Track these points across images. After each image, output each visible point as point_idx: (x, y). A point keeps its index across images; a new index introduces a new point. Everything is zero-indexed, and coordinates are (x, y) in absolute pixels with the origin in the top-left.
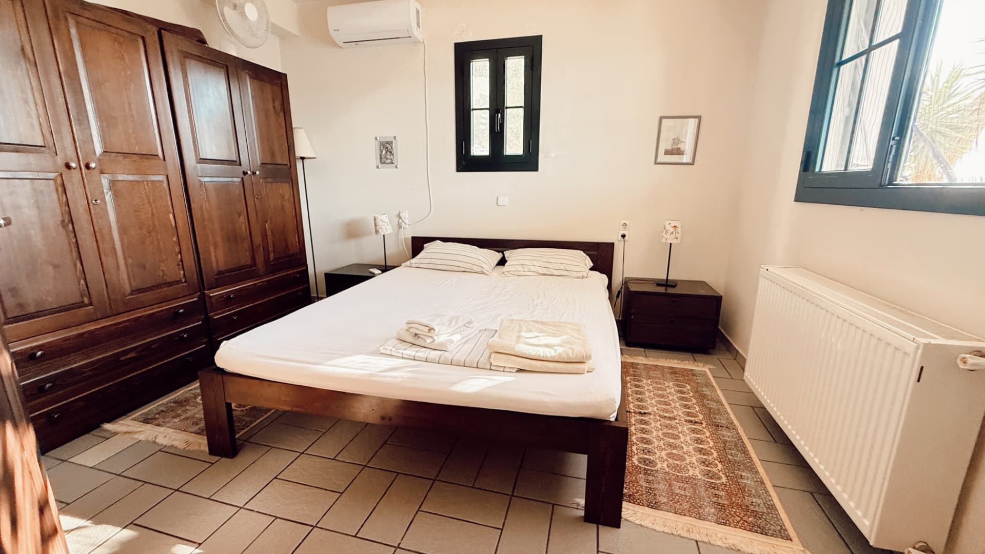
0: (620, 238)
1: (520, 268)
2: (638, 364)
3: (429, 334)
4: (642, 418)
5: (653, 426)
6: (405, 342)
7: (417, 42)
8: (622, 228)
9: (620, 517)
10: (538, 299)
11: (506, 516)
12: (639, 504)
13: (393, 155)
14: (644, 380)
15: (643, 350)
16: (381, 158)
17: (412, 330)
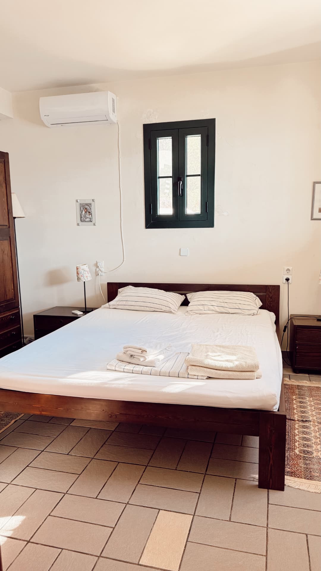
0: (285, 281)
1: (201, 308)
2: (303, 386)
3: (142, 355)
4: (304, 424)
5: (312, 429)
6: (123, 361)
7: (112, 123)
8: (286, 272)
9: (284, 485)
10: (218, 331)
11: (202, 486)
12: (298, 477)
13: (91, 214)
14: (307, 398)
15: (307, 375)
16: (81, 217)
17: (128, 352)
